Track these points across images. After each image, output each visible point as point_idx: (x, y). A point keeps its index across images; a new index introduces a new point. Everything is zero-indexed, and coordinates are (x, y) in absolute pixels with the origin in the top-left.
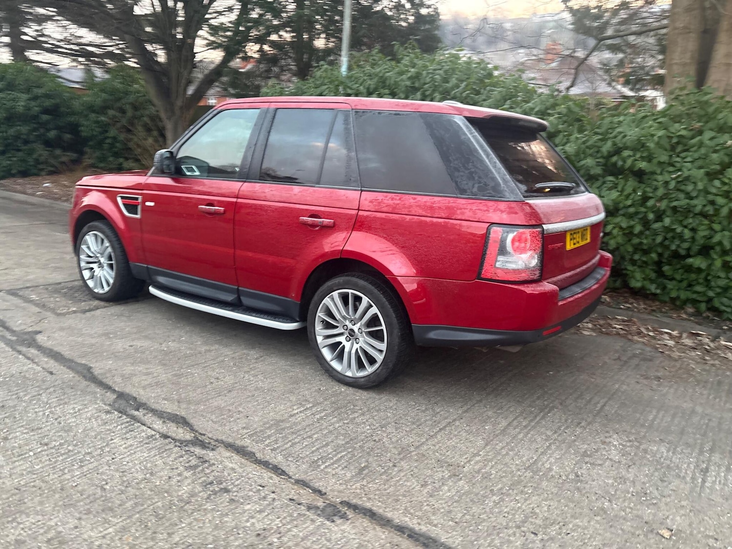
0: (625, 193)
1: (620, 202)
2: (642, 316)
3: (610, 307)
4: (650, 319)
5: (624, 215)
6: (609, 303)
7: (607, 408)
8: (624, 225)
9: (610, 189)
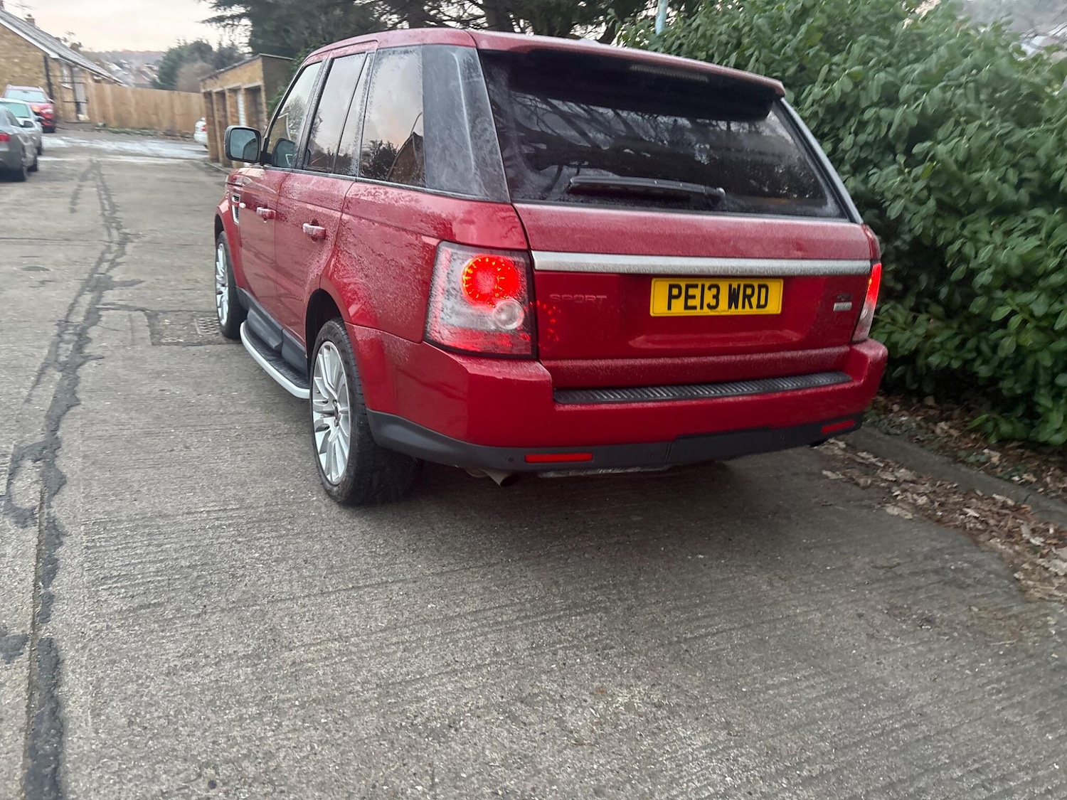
0: (1054, 243)
1: (1039, 262)
2: (1045, 503)
3: (994, 475)
4: (1058, 511)
5: (1044, 290)
6: (994, 467)
7: (709, 640)
8: (1039, 309)
9: (1028, 233)
